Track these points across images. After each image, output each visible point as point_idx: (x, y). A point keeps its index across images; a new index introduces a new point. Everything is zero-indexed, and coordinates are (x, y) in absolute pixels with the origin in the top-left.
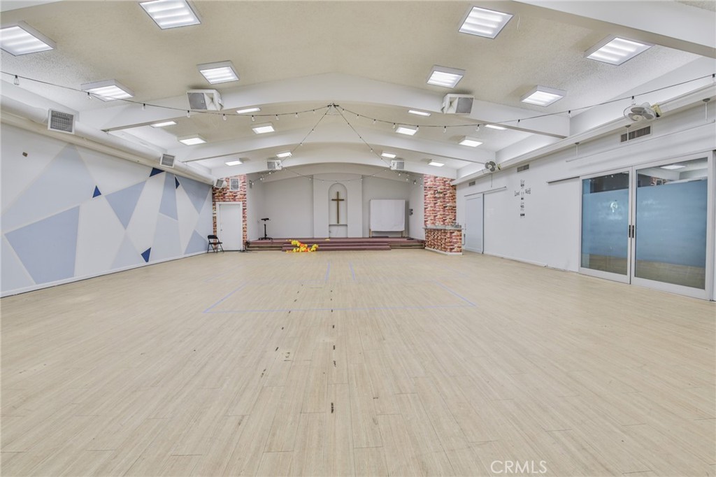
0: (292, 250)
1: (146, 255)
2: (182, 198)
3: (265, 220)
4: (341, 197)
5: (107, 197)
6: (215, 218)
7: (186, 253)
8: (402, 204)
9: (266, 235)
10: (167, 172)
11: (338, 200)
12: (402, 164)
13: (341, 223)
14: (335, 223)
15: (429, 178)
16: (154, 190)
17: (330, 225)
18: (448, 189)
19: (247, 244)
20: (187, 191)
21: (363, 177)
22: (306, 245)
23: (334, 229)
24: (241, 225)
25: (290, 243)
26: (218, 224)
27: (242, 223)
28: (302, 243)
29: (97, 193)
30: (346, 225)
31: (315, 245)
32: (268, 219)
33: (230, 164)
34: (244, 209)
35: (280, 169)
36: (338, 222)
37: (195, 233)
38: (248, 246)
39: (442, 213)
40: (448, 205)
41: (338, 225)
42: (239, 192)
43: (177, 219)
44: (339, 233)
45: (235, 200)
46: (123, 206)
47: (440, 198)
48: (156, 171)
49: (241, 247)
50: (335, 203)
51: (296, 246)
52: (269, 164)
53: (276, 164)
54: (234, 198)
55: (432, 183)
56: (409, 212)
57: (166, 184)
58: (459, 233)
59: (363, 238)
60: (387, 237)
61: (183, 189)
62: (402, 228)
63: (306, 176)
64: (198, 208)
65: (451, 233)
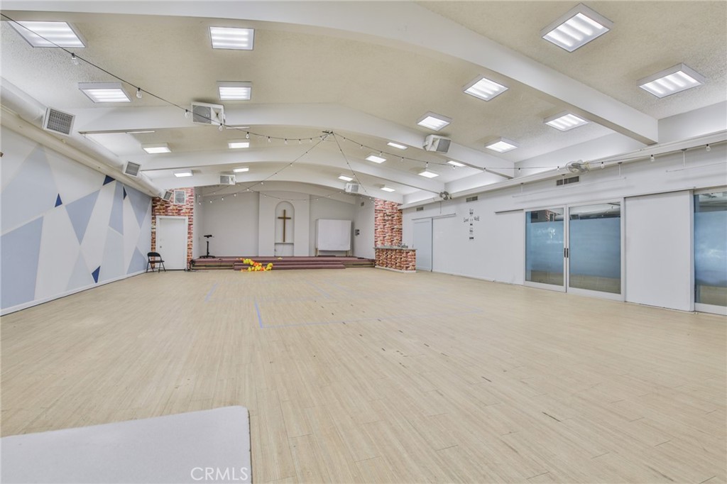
1: (96, 274)
2: (128, 208)
3: (208, 237)
4: (287, 216)
5: (66, 206)
6: (153, 233)
7: (128, 272)
8: (349, 223)
9: (208, 253)
10: (118, 181)
11: (284, 218)
12: (356, 188)
13: (287, 241)
14: (281, 241)
15: (380, 201)
16: (106, 199)
17: (276, 244)
18: (396, 213)
19: (192, 262)
20: (132, 203)
21: (310, 196)
22: (260, 264)
23: (280, 248)
24: (186, 241)
25: (242, 262)
26: (157, 239)
27: (187, 240)
28: (255, 261)
29: (59, 202)
30: (293, 244)
31: (271, 264)
32: (211, 236)
33: (178, 175)
34: (190, 225)
35: (234, 184)
36: (284, 241)
37: (137, 252)
38: (193, 265)
39: (390, 234)
40: (395, 227)
41: (284, 243)
42: (185, 206)
43: (123, 234)
44: (284, 252)
45: (179, 215)
46: (80, 216)
47: (388, 220)
48: (109, 179)
49: (185, 266)
50: (282, 221)
51: (249, 265)
52: (223, 179)
53: (230, 179)
54: (179, 212)
55: (381, 206)
56: (355, 232)
57: (116, 194)
58: (413, 253)
59: (310, 257)
60: (335, 256)
61: (129, 201)
62: (348, 248)
63: (255, 193)
64: (140, 221)
65: (407, 253)
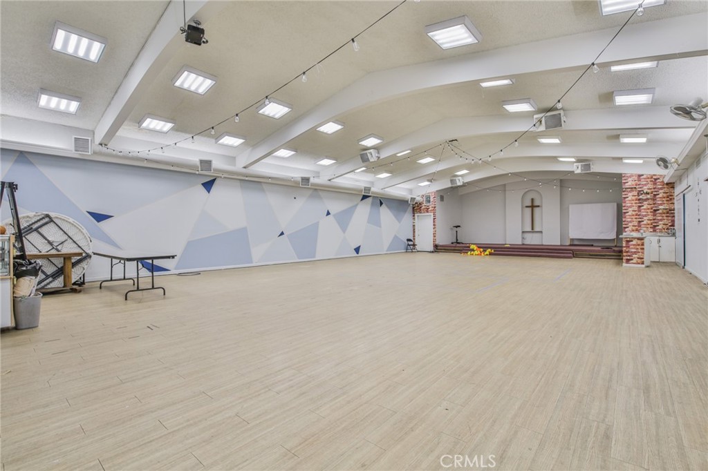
0: (467, 253)
1: (357, 250)
2: (385, 213)
3: (457, 227)
4: (536, 204)
5: (334, 216)
6: (414, 226)
7: (387, 251)
9: (457, 240)
10: (374, 197)
11: (533, 207)
12: (587, 167)
13: (537, 229)
14: (529, 229)
15: (630, 177)
16: (364, 209)
17: (523, 232)
18: (661, 189)
19: (436, 246)
20: (389, 207)
21: (561, 180)
22: (482, 250)
23: (528, 236)
24: (432, 231)
25: (469, 247)
26: (416, 230)
27: (432, 230)
28: (479, 247)
29: (328, 213)
30: (541, 232)
31: (489, 250)
32: (459, 226)
33: (422, 184)
34: (434, 219)
35: (461, 184)
36: (532, 229)
37: (396, 237)
38: (437, 248)
39: (651, 217)
40: (661, 207)
41: (533, 230)
42: (431, 206)
43: (380, 227)
44: (532, 240)
45: (428, 212)
46: (343, 220)
47: (647, 199)
48: (365, 197)
49: (432, 249)
50: (530, 209)
51: (473, 250)
52: (452, 181)
53: (457, 181)
54: (427, 210)
55: (634, 183)
56: (620, 215)
57: (373, 204)
58: (639, 242)
59: (561, 245)
60: (592, 245)
61: (386, 208)
62: (613, 236)
63: (497, 186)
64: (399, 221)
65: (628, 242)
